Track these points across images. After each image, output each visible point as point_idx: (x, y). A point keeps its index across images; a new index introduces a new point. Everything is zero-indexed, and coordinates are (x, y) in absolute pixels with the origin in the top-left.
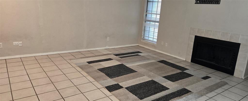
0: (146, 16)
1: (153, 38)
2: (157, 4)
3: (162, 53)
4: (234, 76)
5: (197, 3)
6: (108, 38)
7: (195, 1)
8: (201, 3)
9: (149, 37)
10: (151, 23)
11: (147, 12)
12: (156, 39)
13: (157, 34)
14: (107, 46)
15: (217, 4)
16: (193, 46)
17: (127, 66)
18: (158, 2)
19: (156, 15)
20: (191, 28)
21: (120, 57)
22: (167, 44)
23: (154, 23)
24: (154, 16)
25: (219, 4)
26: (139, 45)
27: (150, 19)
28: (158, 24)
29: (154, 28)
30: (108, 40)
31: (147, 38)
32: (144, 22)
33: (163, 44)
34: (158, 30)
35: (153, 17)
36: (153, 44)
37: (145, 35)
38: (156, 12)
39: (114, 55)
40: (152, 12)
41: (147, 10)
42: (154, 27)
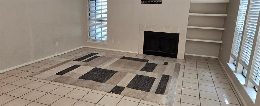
0: (89, 16)
1: (101, 38)
2: (101, 3)
3: (114, 51)
4: (177, 58)
5: (143, 3)
6: (56, 43)
7: (140, 1)
8: (146, 3)
9: (95, 37)
10: (96, 22)
11: (89, 11)
12: (106, 38)
13: (106, 33)
14: (56, 53)
15: (160, 4)
16: (144, 40)
17: (102, 68)
18: (102, 1)
19: (101, 14)
20: (140, 25)
21: (84, 62)
22: (118, 41)
23: (100, 22)
24: (99, 16)
25: (161, 4)
26: (86, 46)
27: (94, 18)
28: (106, 23)
29: (101, 28)
30: (56, 46)
31: (94, 38)
32: (88, 22)
33: (114, 42)
34: (106, 29)
35: (97, 16)
36: (102, 43)
37: (91, 35)
38: (101, 12)
39: (75, 60)
40: (102, 12)
41: (89, 10)
42: (101, 26)
